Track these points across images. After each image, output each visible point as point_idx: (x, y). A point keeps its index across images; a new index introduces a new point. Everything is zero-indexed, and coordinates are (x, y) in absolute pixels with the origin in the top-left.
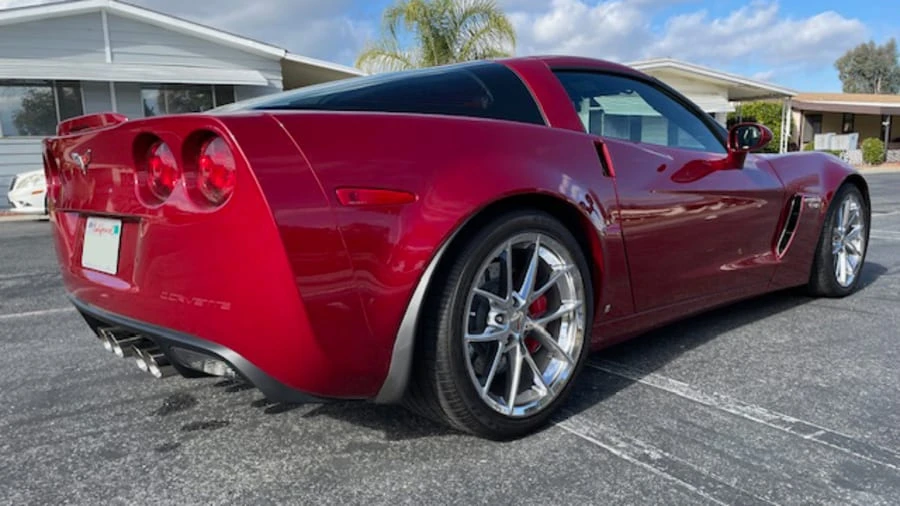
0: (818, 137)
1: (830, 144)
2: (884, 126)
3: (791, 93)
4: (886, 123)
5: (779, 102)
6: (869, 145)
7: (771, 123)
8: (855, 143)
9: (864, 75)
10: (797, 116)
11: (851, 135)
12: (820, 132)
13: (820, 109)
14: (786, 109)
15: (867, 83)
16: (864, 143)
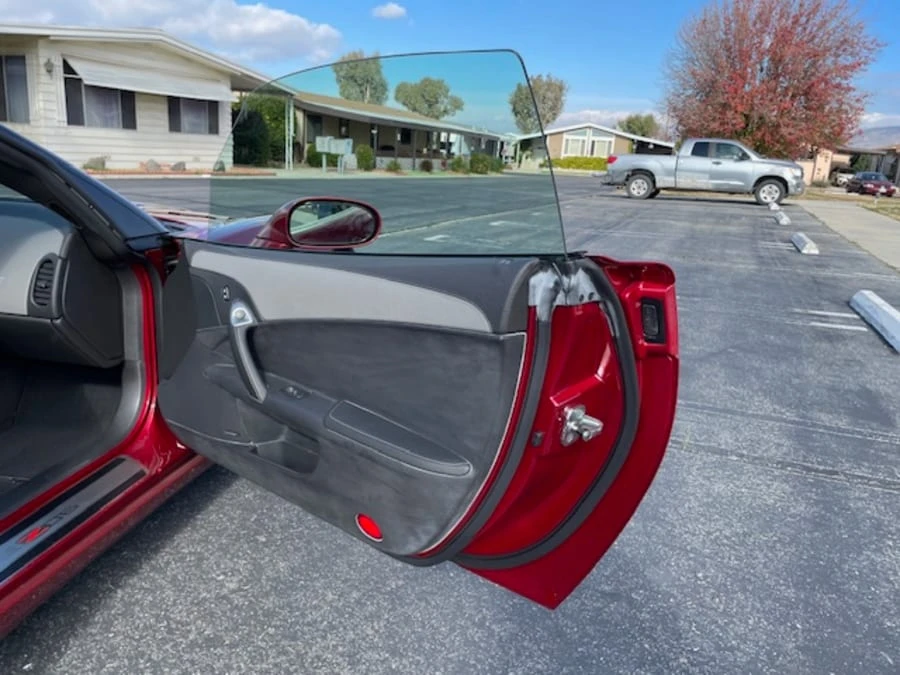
0: (319, 140)
1: (329, 147)
2: (372, 134)
3: (293, 92)
4: (374, 132)
5: (283, 98)
6: (362, 151)
7: (276, 119)
8: (350, 149)
9: (356, 81)
10: (300, 116)
11: (347, 140)
12: (321, 135)
13: (319, 111)
14: (289, 106)
15: (358, 89)
16: (357, 149)
